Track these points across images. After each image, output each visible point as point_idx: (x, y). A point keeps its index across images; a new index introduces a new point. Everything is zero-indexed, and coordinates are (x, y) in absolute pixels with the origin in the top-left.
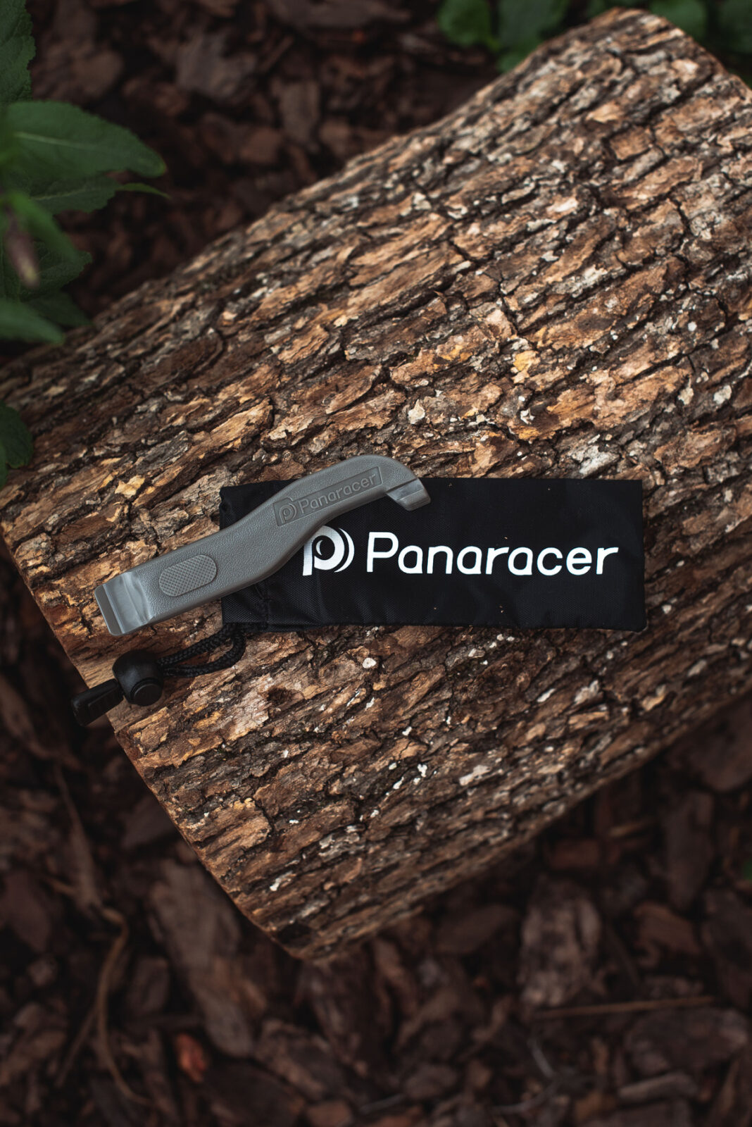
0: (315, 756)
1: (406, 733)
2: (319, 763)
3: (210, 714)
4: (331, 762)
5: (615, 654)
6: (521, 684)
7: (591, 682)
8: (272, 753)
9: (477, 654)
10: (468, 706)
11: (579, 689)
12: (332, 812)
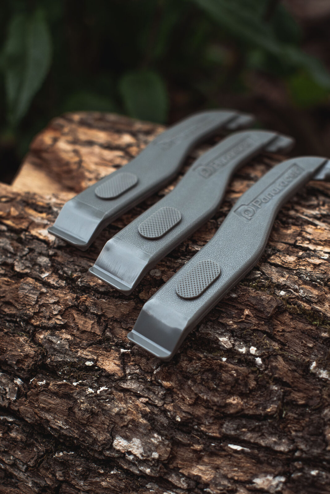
0: (59, 297)
1: (122, 350)
2: (54, 303)
3: (41, 212)
4: (61, 313)
5: (318, 475)
6: (230, 404)
7: (280, 474)
8: (40, 266)
9: (226, 343)
10: (180, 377)
11: (266, 473)
12: (22, 346)
